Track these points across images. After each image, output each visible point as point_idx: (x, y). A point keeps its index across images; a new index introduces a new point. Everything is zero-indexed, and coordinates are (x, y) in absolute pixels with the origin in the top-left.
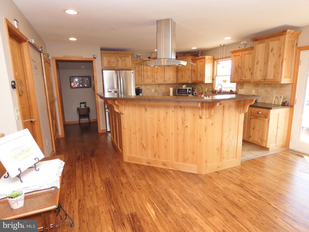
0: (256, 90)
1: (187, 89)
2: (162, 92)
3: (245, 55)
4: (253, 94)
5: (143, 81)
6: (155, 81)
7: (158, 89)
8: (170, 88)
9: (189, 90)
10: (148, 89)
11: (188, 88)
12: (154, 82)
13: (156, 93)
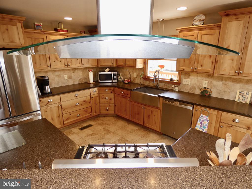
0: (208, 81)
1: (111, 74)
2: (79, 79)
3: (203, 36)
4: (204, 86)
5: (49, 65)
6: (68, 65)
7: (73, 74)
8: (90, 73)
9: (114, 75)
10: (59, 76)
11: (113, 73)
12: (66, 67)
13: (70, 80)
